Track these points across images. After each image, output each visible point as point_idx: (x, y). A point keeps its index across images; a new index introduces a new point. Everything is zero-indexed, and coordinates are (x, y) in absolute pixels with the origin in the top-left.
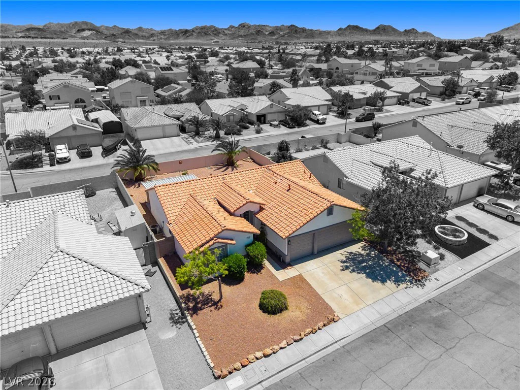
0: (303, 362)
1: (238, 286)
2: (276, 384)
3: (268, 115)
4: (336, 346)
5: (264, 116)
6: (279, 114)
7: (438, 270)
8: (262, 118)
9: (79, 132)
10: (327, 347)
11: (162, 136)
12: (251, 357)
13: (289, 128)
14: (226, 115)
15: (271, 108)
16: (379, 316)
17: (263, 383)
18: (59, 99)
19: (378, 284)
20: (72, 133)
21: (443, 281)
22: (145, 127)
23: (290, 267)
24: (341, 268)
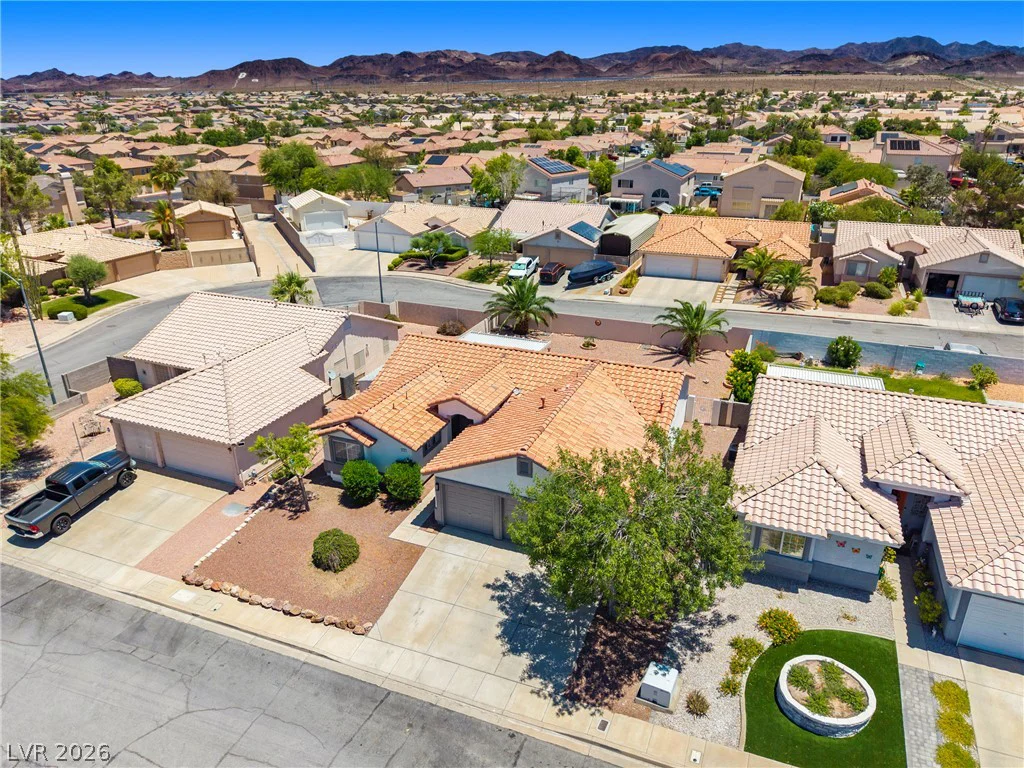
0: (253, 637)
1: (345, 509)
2: (198, 629)
3: (968, 278)
4: (303, 656)
5: (955, 278)
6: (1006, 281)
7: (646, 719)
8: (951, 284)
9: (563, 243)
10: (294, 647)
11: (689, 275)
12: (227, 585)
13: (1001, 321)
14: (848, 260)
15: (980, 261)
16: (411, 677)
17: (197, 619)
18: (631, 186)
19: (499, 646)
20: (552, 242)
21: (611, 736)
22: (660, 253)
23: (432, 530)
24: (491, 583)
